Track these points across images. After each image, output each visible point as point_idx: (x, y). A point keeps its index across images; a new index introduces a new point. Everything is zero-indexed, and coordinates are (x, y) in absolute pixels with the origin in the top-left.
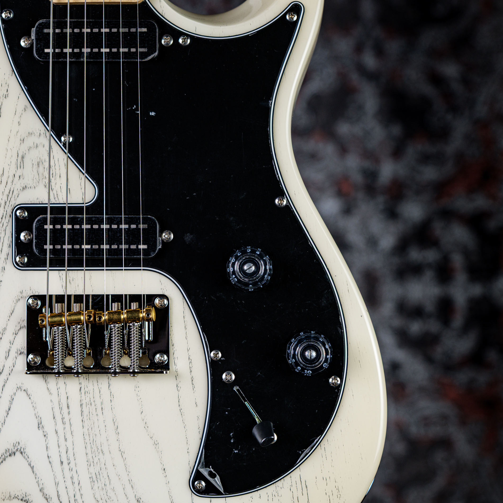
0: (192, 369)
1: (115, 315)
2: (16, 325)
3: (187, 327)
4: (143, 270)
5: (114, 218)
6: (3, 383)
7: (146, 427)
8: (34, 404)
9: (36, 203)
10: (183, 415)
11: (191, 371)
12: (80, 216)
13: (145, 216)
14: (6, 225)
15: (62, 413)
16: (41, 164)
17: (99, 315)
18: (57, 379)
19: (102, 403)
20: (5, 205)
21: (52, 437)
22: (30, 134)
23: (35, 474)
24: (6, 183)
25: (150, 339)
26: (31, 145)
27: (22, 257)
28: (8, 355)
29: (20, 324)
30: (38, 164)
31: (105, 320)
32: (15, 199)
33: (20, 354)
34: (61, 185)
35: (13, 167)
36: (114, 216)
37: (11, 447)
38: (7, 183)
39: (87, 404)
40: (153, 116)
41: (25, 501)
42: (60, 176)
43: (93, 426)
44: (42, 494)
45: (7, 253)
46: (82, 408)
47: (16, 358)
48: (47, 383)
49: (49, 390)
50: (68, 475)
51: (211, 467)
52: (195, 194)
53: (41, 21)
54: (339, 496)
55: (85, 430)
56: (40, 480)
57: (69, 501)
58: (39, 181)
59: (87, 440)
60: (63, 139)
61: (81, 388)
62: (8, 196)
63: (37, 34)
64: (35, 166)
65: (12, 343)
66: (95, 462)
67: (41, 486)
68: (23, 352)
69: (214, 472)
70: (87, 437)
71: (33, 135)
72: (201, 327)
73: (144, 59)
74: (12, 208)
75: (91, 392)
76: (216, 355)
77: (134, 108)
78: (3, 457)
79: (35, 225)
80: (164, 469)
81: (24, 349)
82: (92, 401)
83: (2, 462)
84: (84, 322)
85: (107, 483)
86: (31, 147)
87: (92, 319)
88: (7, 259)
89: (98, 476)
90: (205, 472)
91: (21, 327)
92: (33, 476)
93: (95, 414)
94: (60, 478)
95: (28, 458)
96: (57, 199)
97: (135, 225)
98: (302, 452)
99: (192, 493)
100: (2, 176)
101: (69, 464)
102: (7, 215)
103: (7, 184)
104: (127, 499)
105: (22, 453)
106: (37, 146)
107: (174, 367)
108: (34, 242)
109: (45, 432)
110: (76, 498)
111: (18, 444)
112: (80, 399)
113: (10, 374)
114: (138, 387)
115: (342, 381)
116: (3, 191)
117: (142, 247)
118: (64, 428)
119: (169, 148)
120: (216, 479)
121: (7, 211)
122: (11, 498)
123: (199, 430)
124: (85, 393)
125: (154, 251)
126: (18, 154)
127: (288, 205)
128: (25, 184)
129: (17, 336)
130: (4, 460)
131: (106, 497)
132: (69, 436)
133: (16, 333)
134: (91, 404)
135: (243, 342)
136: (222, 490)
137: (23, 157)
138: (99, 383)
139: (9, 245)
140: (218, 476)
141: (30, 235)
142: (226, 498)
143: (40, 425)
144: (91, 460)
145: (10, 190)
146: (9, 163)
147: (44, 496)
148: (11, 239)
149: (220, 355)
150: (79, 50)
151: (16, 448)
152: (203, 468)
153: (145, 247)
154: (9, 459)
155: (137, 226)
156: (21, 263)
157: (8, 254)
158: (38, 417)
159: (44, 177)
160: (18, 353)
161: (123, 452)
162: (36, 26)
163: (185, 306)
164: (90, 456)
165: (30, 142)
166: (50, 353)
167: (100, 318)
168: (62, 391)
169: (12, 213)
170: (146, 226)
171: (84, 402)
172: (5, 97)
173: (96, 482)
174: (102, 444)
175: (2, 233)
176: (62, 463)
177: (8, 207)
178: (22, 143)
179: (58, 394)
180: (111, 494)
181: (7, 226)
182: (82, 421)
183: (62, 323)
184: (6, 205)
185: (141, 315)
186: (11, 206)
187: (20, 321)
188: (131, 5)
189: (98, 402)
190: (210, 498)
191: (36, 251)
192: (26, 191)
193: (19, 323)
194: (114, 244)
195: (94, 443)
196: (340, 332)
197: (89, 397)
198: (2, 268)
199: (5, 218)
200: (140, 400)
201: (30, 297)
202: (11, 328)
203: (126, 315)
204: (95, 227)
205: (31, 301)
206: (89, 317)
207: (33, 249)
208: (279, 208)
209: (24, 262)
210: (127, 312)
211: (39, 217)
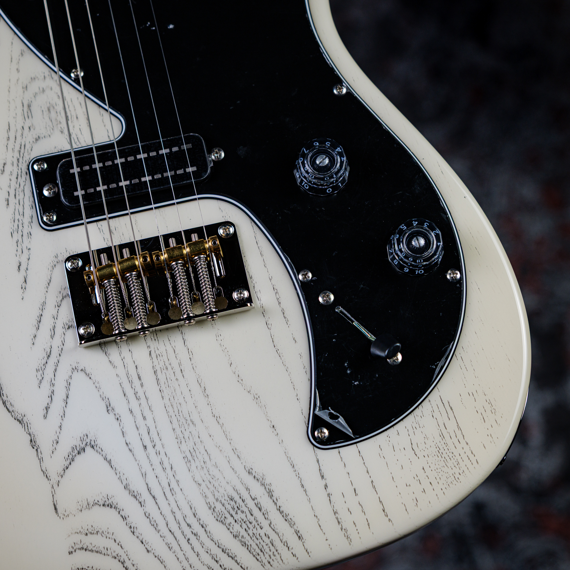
0: (280, 300)
1: (175, 250)
2: (57, 295)
3: (263, 253)
4: (199, 198)
5: (151, 144)
6: (54, 368)
7: (240, 381)
8: (96, 384)
9: (53, 152)
10: (281, 356)
11: (279, 303)
12: (110, 150)
13: (187, 135)
14: (24, 184)
15: (134, 387)
16: (51, 109)
17: (156, 254)
18: (119, 348)
19: (180, 364)
20: (18, 163)
21: (127, 419)
22: (33, 79)
23: (114, 469)
24: (14, 138)
25: (223, 274)
26: (37, 90)
27: (49, 214)
28: (54, 333)
29: (61, 293)
30: (49, 110)
31: (165, 259)
32: (29, 153)
33: (69, 328)
34: (80, 127)
35: (20, 118)
36: (150, 142)
37: (78, 443)
38: (16, 137)
39: (162, 369)
40: (172, 28)
41: (108, 505)
42: (77, 118)
43: (174, 394)
44: (128, 492)
45: (31, 216)
46: (156, 375)
47: (64, 334)
48: (108, 355)
49: (112, 363)
50: (156, 460)
51: (330, 408)
52: (238, 102)
54: (493, 411)
55: (166, 401)
56: (121, 474)
57: (163, 493)
58: (53, 128)
59: (171, 413)
60: (72, 75)
61: (150, 352)
62: (20, 152)
64: (46, 113)
65: (55, 318)
66: (186, 437)
67: (124, 483)
68: (72, 325)
69: (335, 413)
70: (170, 409)
71: (37, 80)
72: (280, 247)
74: (26, 164)
75: (164, 353)
76: (305, 275)
77: (148, 25)
78: (71, 457)
79: (59, 172)
80: (273, 426)
81: (72, 322)
82: (167, 364)
83: (70, 464)
84: (139, 267)
85: (207, 459)
86: (37, 93)
87: (149, 259)
88: (32, 222)
89: (194, 454)
90: (324, 415)
91: (63, 296)
92: (112, 472)
93: (174, 379)
94: (146, 467)
95: (102, 451)
96: (78, 143)
97: (177, 148)
98: (436, 366)
99: (315, 448)
100: (8, 132)
101: (154, 447)
102: (22, 174)
104: (236, 473)
105: (93, 447)
106: (44, 91)
107: (258, 302)
108: (61, 192)
109: (117, 415)
110: (171, 487)
111: (86, 436)
112: (152, 365)
113: (60, 355)
114: (219, 336)
115: (461, 274)
116: (13, 147)
117: (190, 170)
118: (140, 404)
120: (339, 419)
121: (21, 169)
122: (90, 507)
123: (305, 370)
124: (157, 357)
125: (206, 171)
126: (23, 103)
127: (349, 92)
128: (38, 135)
129: (60, 309)
130: (73, 460)
131: (209, 477)
132: (147, 413)
133: (59, 305)
134: (167, 368)
135: (334, 254)
136: (349, 431)
137: (29, 106)
138: (171, 342)
139: (31, 206)
140: (341, 417)
141: (54, 188)
142: (358, 444)
143: (109, 408)
144: (181, 436)
145: (21, 145)
146: (15, 115)
147: (131, 493)
148: (32, 199)
149: (310, 275)
151: (84, 443)
152: (321, 411)
153: (195, 169)
154: (78, 458)
155: (180, 148)
157: (32, 216)
158: (104, 398)
159: (59, 122)
160: (65, 328)
161: (218, 417)
163: (255, 230)
164: (178, 431)
165: (34, 87)
166: (104, 319)
167: (158, 257)
168: (128, 360)
169: (28, 169)
170: (190, 146)
171: (158, 368)
173: (192, 461)
174: (189, 413)
175: (20, 194)
176: (145, 447)
177: (22, 164)
178: (25, 91)
179: (124, 366)
180: (214, 472)
182: (160, 391)
183: (113, 274)
184: (19, 162)
185: (207, 246)
186: (26, 161)
187: (60, 290)
189: (175, 364)
190: (337, 450)
191: (65, 201)
192: (40, 142)
193: (60, 292)
194: (156, 174)
195: (181, 414)
196: (445, 219)
197: (162, 361)
198: (28, 233)
199: (21, 176)
200: (226, 351)
201: (68, 259)
202: (52, 301)
203: (188, 250)
204: (131, 158)
205: (69, 265)
206: (145, 258)
207: (61, 202)
208: (340, 97)
209: (53, 220)
210: (189, 246)
211: (62, 162)
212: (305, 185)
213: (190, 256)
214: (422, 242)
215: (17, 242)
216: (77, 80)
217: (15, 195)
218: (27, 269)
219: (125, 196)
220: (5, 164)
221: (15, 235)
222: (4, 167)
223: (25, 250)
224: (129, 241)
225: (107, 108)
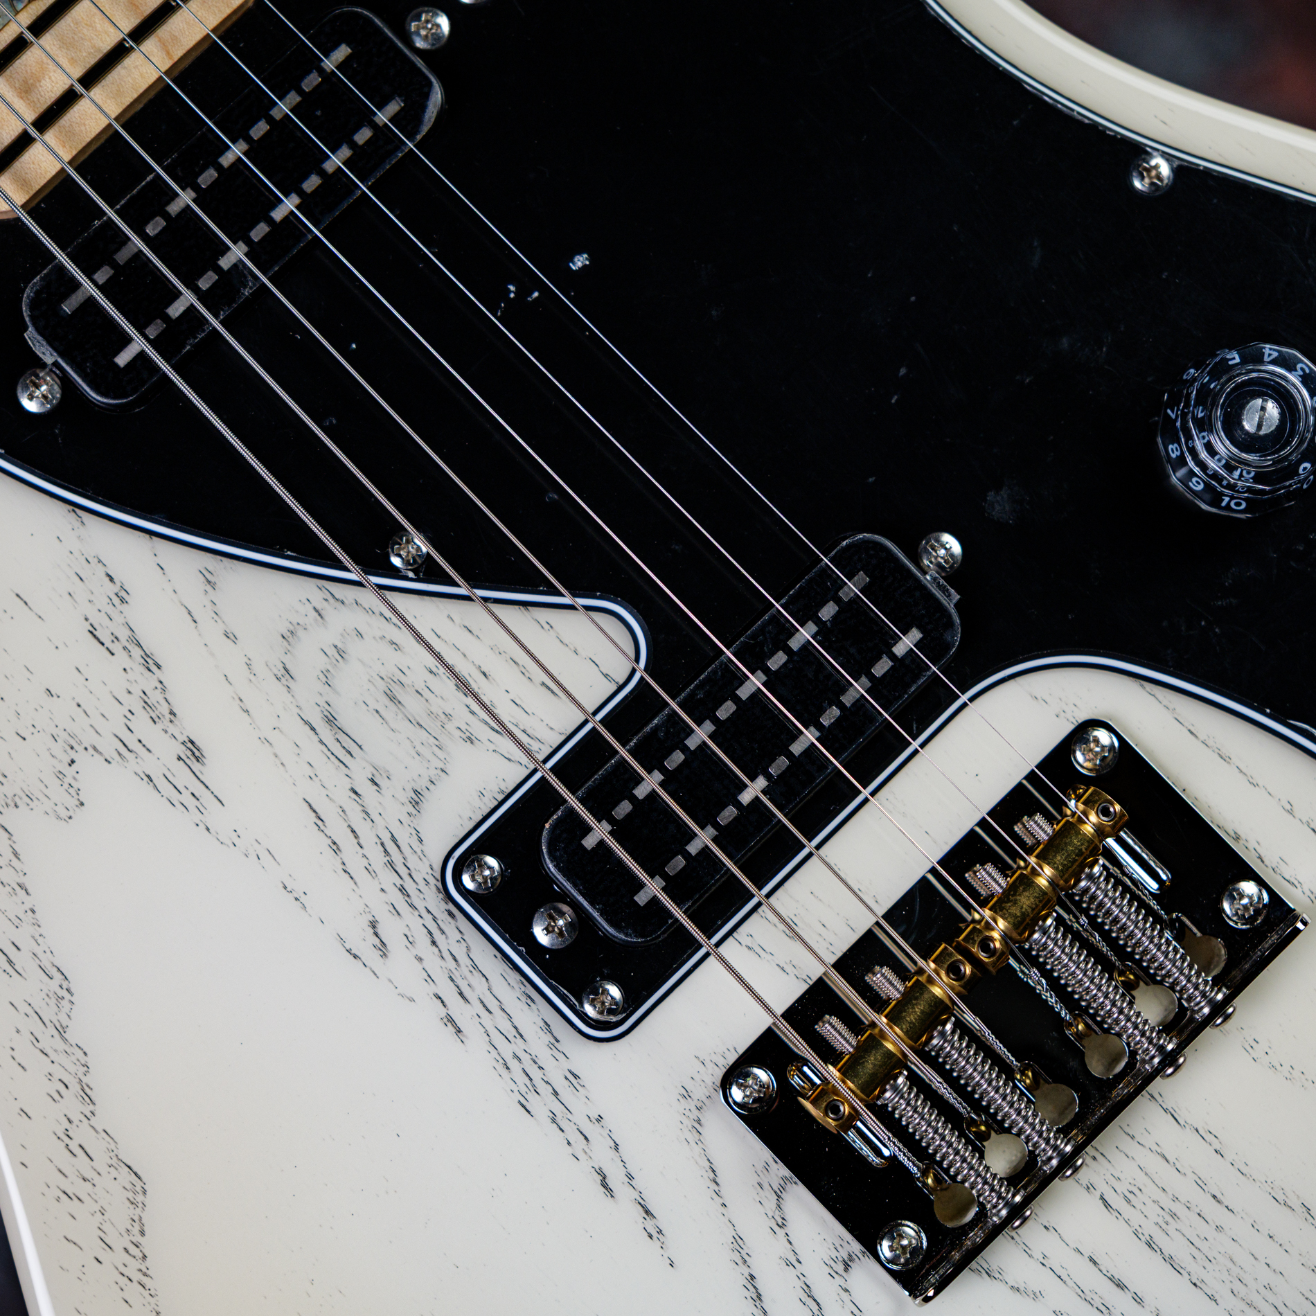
1: (1018, 898)
2: (758, 1199)
3: (1224, 752)
4: (972, 699)
5: (753, 637)
9: (488, 810)
12: (656, 721)
13: (833, 553)
14: (465, 949)
16: (398, 692)
17: (976, 938)
18: (1013, 1238)
19: (1201, 1184)
20: (406, 898)
22: (289, 636)
24: (351, 835)
25: (1164, 877)
26: (322, 662)
27: (597, 993)
28: (818, 1304)
29: (766, 1186)
30: (392, 698)
31: (1005, 937)
32: (419, 853)
33: (847, 1267)
34: (512, 696)
35: (328, 771)
36: (749, 632)
38: (353, 831)
39: (1164, 1226)
40: (585, 266)
42: (485, 674)
43: (1235, 1270)
45: (542, 1024)
46: (1158, 1250)
47: (846, 1291)
48: (997, 1275)
49: (1022, 1289)
52: (903, 371)
53: (28, 293)
55: (1228, 1301)
58: (437, 743)
60: (396, 561)
61: (1102, 1198)
62: (391, 864)
63: (52, 341)
64: (390, 712)
65: (793, 1262)
68: (850, 1255)
71: (300, 633)
72: (1268, 711)
73: (417, 132)
74: (434, 889)
75: (1142, 1179)
77: (512, 295)
79: (555, 865)
81: (845, 1244)
82: (1168, 1204)
84: (950, 998)
86: (328, 671)
87: (968, 969)
88: (558, 1041)
91: (775, 1192)
93: (1208, 1231)
97: (831, 603)
100: (322, 827)
102: (439, 922)
103: (356, 837)
106: (341, 653)
107: (1297, 893)
108: (596, 914)
112: (1129, 1231)
114: (1254, 1044)
116: (365, 862)
117: (906, 643)
119: (714, 313)
121: (429, 911)
124: (1129, 1201)
125: (950, 624)
126: (307, 723)
127: (1179, 167)
128: (409, 788)
129: (792, 1228)
133: (780, 1221)
134: (1174, 1215)
137: (331, 720)
138: (1138, 1138)
139: (524, 998)
141: (562, 914)
145: (382, 844)
146: (309, 772)
148: (514, 977)
150: (210, 273)
153: (915, 635)
155: (840, 599)
156: (611, 1012)
157: (546, 1023)
159: (443, 716)
160: (837, 1273)
162: (27, 319)
163: (1165, 702)
165: (308, 659)
166: (925, 1184)
167: (985, 944)
168: (1060, 1256)
169: (449, 899)
170: (862, 578)
171: (1149, 1229)
172: (123, 601)
174: (1307, 1295)
175: (473, 983)
177: (422, 896)
178: (291, 683)
179: (1059, 1277)
181: (468, 948)
182: (1195, 1284)
183: (894, 1060)
184: (408, 896)
185: (1088, 829)
186: (427, 883)
187: (758, 1179)
188: (235, 24)
189: (1186, 1189)
191: (627, 935)
192: (431, 804)
193: (759, 1184)
194: (822, 711)
197: (1149, 1202)
198: (566, 1078)
199: (443, 932)
200: (1296, 1073)
201: (726, 1084)
202: (755, 1224)
203: (1048, 871)
204: (726, 710)
205: (737, 1094)
206: (954, 970)
207: (607, 938)
208: (1161, 196)
209: (616, 1004)
210: (1042, 857)
211: (545, 833)
212: (1232, 504)
213: (1063, 889)
215: (554, 1121)
216: (426, 570)
217: (461, 994)
218: (630, 1177)
219: (780, 821)
220: (373, 925)
221: (534, 1102)
222: (376, 934)
223: (589, 1129)
224: (853, 938)
225: (567, 600)
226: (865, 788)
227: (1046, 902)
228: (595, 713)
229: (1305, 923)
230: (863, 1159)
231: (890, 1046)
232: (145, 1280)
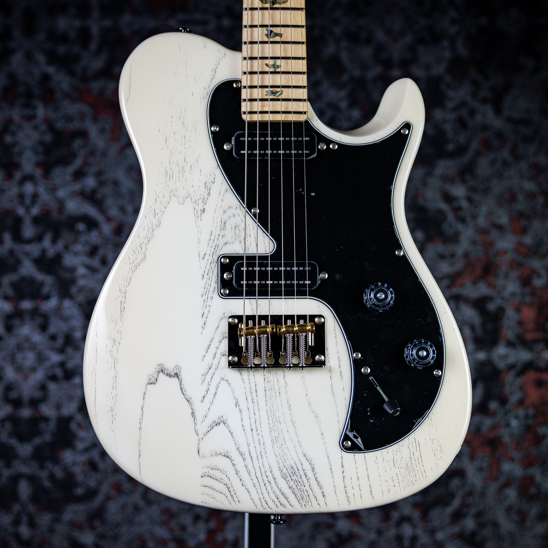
0: (341, 366)
1: (290, 328)
2: (220, 336)
3: (337, 337)
4: (309, 298)
5: (289, 263)
6: (212, 376)
7: (310, 405)
8: (232, 390)
9: (234, 253)
10: (335, 397)
11: (340, 367)
12: (265, 261)
13: (309, 261)
15: (252, 396)
16: (237, 227)
17: (279, 328)
18: (248, 372)
19: (279, 389)
20: (213, 255)
21: (245, 412)
22: (230, 207)
23: (233, 438)
24: (213, 240)
25: (313, 345)
26: (231, 215)
27: (225, 289)
28: (215, 356)
29: (223, 335)
30: (235, 228)
31: (283, 331)
32: (220, 251)
33: (223, 355)
34: (251, 242)
35: (218, 229)
37: (217, 419)
39: (269, 390)
40: (313, 195)
41: (226, 456)
44: (238, 452)
45: (214, 287)
46: (265, 392)
47: (220, 358)
48: (242, 375)
49: (243, 380)
50: (256, 438)
51: (354, 431)
52: (342, 247)
53: (238, 132)
54: (441, 451)
55: (268, 407)
56: (237, 442)
57: (257, 456)
58: (235, 239)
59: (269, 414)
60: (252, 211)
61: (265, 378)
62: (215, 249)
63: (235, 141)
64: (233, 229)
65: (217, 348)
66: (275, 429)
67: (237, 446)
68: (225, 354)
69: (357, 435)
70: (269, 412)
71: (232, 208)
72: (347, 336)
73: (307, 158)
74: (217, 257)
75: (272, 381)
76: (357, 355)
77: (300, 190)
78: (212, 426)
79: (235, 268)
80: (322, 434)
81: (226, 352)
82: (272, 387)
83: (211, 430)
84: (269, 332)
85: (283, 444)
87: (275, 330)
88: (214, 291)
89: (277, 439)
90: (351, 435)
91: (224, 337)
92: (232, 439)
93: (274, 396)
94: (251, 441)
95: (229, 426)
96: (248, 251)
97: (303, 268)
98: (417, 421)
99: (342, 450)
100: (211, 236)
101: (257, 430)
103: (214, 241)
104: (297, 454)
105: (224, 423)
106: (234, 216)
107: (328, 364)
108: (234, 279)
109: (240, 409)
110: (262, 454)
111: (221, 417)
112: (264, 386)
113: (216, 370)
114: (304, 378)
115: (442, 373)
116: (212, 245)
117: (307, 282)
118: (254, 406)
119: (324, 217)
120: (358, 439)
121: (214, 258)
122: (217, 455)
123: (346, 407)
124: (268, 382)
125: (316, 285)
126: (221, 220)
127: (404, 255)
128: (227, 241)
129: (221, 344)
130: (212, 428)
131: (283, 453)
132: (257, 412)
133: (221, 341)
134: (272, 390)
135: (375, 347)
136: (362, 446)
137: (225, 223)
138: (277, 375)
139: (215, 282)
140: (359, 438)
141: (230, 275)
142: (365, 453)
143: (237, 404)
144: (272, 428)
145: (216, 245)
146: (216, 227)
147: (240, 453)
148: (217, 277)
149: (360, 355)
150: (264, 151)
151: (220, 420)
152: (349, 432)
153: (310, 282)
154: (215, 428)
155: (304, 268)
156: (224, 293)
158: (235, 398)
159: (240, 236)
160: (221, 355)
161: (294, 422)
162: (235, 136)
163: (335, 323)
164: (271, 425)
165: (229, 213)
166: (243, 355)
167: (280, 329)
168: (252, 381)
169: (218, 260)
170: (310, 268)
171: (267, 388)
172: (213, 183)
173: (276, 443)
174: (279, 416)
175: (211, 274)
176: (252, 430)
177: (215, 256)
178: (224, 214)
179: (249, 383)
180: (286, 451)
181: (214, 269)
182: (266, 401)
183: (254, 333)
185: (308, 328)
186: (217, 255)
187: (223, 333)
188: (298, 123)
189: (277, 388)
190: (354, 454)
191: (236, 285)
192: (227, 246)
194: (288, 281)
195: (274, 416)
196: (440, 340)
197: (270, 385)
198: (211, 297)
199: (213, 263)
200: (306, 387)
201: (230, 317)
202: (217, 338)
203: (297, 328)
204: (276, 269)
205: (230, 320)
206: (273, 329)
207: (233, 284)
208: (398, 257)
209: (226, 293)
210: (298, 326)
211: (238, 262)
212: (368, 305)
213: (297, 332)
214: (425, 353)
215: (204, 301)
216: (255, 215)
217: (208, 273)
218: (207, 317)
219: (269, 289)
220: (205, 254)
221: (204, 296)
222: (204, 256)
223: (208, 306)
224: (265, 314)
225: (269, 235)
226: (284, 296)
227: (293, 332)
228: (258, 254)
229: (325, 367)
230: (238, 343)
231: (255, 331)
232: (134, 272)
